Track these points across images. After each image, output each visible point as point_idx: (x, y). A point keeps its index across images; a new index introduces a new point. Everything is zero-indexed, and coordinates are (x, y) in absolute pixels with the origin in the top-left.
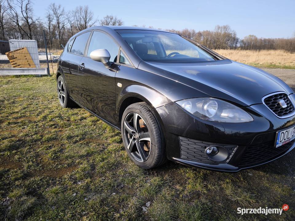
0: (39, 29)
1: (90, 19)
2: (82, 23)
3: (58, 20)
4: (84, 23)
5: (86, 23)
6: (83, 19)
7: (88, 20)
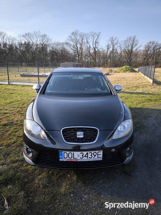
0: (102, 54)
1: (136, 45)
2: (129, 48)
3: (113, 48)
4: (131, 48)
5: (132, 48)
6: (130, 46)
7: (134, 46)
